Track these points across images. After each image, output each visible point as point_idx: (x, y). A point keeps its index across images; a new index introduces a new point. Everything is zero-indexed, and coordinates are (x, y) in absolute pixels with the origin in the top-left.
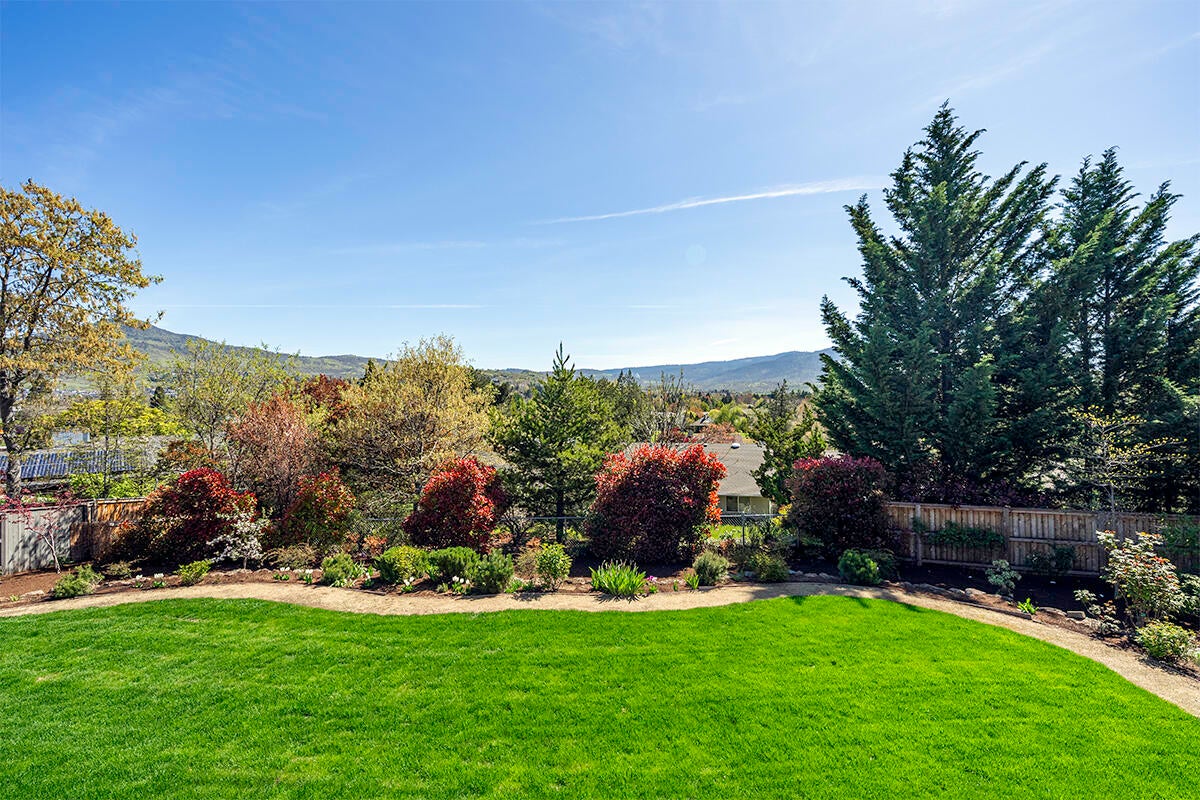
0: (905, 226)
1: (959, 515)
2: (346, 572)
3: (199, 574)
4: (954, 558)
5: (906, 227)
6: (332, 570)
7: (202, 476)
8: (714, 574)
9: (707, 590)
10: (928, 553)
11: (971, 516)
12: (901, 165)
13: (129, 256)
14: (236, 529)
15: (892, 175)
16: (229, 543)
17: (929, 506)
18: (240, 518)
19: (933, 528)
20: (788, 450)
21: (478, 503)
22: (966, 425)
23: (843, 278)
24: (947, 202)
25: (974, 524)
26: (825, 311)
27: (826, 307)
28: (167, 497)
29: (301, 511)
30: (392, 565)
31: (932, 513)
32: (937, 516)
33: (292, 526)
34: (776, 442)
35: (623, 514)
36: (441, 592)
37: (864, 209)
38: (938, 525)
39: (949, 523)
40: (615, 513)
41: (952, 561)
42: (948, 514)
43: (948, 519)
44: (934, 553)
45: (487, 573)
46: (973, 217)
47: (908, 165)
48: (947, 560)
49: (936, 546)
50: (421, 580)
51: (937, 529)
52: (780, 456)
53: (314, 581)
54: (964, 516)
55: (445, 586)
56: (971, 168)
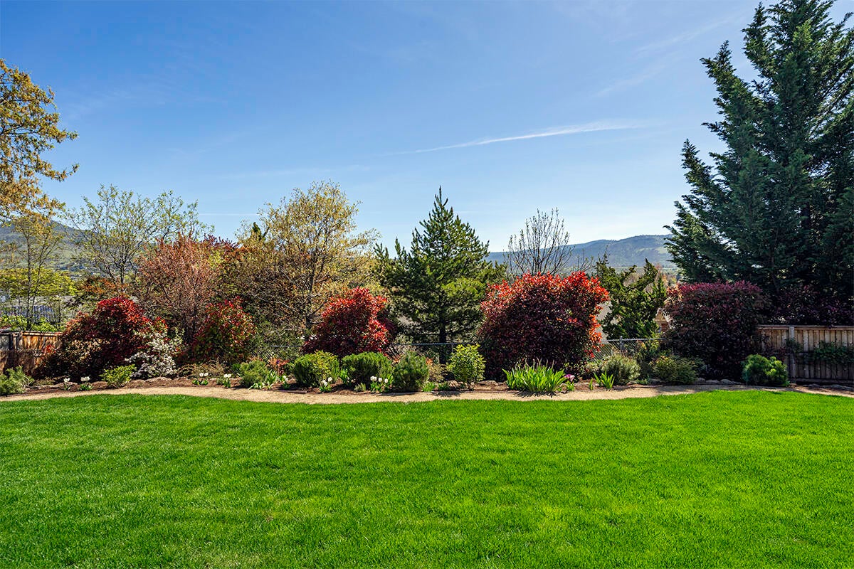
0: (763, 72)
1: (833, 335)
2: (264, 376)
3: (123, 379)
4: (828, 377)
5: (764, 74)
6: (251, 373)
7: (118, 302)
8: (626, 375)
9: (622, 390)
10: (801, 372)
11: (845, 336)
12: (752, 21)
13: (47, 110)
14: (152, 347)
15: (744, 30)
16: (145, 359)
17: (802, 328)
18: (154, 337)
19: (806, 348)
20: (633, 300)
21: (373, 327)
22: (842, 246)
23: (704, 124)
24: (811, 40)
25: (848, 344)
26: (687, 156)
27: (689, 150)
28: (85, 322)
29: (209, 336)
30: (309, 368)
31: (806, 334)
32: (811, 337)
33: (200, 350)
34: (622, 292)
35: (511, 337)
36: (359, 391)
37: (725, 56)
38: (812, 345)
39: (823, 343)
40: (502, 337)
41: (826, 379)
42: (822, 335)
43: (822, 339)
44: (807, 373)
45: (405, 372)
46: (835, 57)
47: (760, 18)
48: (820, 378)
49: (809, 365)
50: (335, 385)
51: (811, 349)
52: (625, 304)
53: (232, 386)
54: (838, 335)
55: (363, 386)
56: (826, 16)
